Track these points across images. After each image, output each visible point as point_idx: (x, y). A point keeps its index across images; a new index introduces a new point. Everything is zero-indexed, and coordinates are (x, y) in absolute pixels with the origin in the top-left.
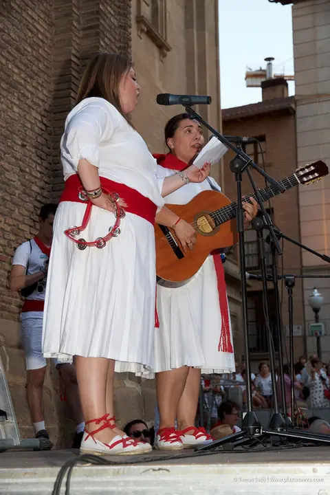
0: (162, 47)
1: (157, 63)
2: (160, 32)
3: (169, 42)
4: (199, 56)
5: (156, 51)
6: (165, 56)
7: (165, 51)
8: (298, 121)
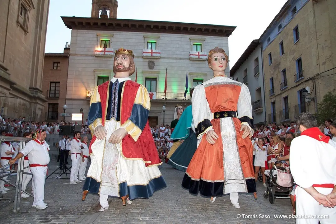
0: (26, 32)
1: (23, 36)
2: (26, 28)
3: (29, 30)
4: (39, 36)
5: (23, 32)
6: (26, 34)
7: (26, 33)
8: (69, 64)
